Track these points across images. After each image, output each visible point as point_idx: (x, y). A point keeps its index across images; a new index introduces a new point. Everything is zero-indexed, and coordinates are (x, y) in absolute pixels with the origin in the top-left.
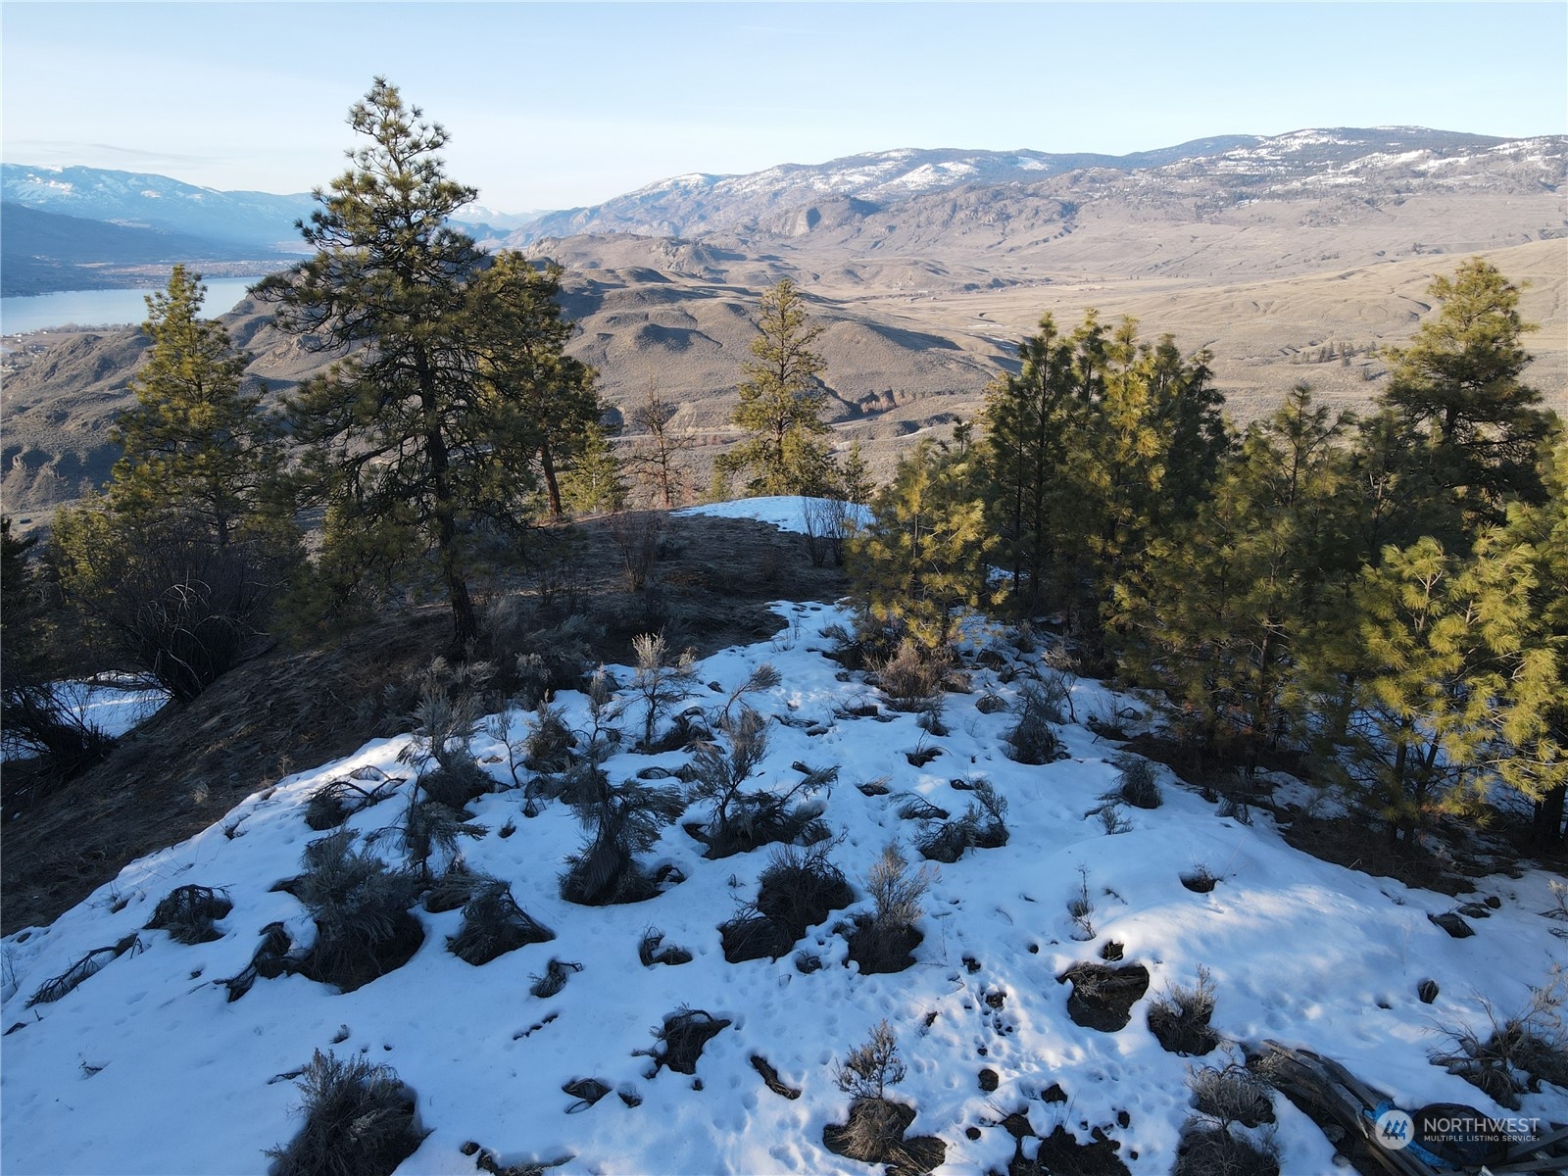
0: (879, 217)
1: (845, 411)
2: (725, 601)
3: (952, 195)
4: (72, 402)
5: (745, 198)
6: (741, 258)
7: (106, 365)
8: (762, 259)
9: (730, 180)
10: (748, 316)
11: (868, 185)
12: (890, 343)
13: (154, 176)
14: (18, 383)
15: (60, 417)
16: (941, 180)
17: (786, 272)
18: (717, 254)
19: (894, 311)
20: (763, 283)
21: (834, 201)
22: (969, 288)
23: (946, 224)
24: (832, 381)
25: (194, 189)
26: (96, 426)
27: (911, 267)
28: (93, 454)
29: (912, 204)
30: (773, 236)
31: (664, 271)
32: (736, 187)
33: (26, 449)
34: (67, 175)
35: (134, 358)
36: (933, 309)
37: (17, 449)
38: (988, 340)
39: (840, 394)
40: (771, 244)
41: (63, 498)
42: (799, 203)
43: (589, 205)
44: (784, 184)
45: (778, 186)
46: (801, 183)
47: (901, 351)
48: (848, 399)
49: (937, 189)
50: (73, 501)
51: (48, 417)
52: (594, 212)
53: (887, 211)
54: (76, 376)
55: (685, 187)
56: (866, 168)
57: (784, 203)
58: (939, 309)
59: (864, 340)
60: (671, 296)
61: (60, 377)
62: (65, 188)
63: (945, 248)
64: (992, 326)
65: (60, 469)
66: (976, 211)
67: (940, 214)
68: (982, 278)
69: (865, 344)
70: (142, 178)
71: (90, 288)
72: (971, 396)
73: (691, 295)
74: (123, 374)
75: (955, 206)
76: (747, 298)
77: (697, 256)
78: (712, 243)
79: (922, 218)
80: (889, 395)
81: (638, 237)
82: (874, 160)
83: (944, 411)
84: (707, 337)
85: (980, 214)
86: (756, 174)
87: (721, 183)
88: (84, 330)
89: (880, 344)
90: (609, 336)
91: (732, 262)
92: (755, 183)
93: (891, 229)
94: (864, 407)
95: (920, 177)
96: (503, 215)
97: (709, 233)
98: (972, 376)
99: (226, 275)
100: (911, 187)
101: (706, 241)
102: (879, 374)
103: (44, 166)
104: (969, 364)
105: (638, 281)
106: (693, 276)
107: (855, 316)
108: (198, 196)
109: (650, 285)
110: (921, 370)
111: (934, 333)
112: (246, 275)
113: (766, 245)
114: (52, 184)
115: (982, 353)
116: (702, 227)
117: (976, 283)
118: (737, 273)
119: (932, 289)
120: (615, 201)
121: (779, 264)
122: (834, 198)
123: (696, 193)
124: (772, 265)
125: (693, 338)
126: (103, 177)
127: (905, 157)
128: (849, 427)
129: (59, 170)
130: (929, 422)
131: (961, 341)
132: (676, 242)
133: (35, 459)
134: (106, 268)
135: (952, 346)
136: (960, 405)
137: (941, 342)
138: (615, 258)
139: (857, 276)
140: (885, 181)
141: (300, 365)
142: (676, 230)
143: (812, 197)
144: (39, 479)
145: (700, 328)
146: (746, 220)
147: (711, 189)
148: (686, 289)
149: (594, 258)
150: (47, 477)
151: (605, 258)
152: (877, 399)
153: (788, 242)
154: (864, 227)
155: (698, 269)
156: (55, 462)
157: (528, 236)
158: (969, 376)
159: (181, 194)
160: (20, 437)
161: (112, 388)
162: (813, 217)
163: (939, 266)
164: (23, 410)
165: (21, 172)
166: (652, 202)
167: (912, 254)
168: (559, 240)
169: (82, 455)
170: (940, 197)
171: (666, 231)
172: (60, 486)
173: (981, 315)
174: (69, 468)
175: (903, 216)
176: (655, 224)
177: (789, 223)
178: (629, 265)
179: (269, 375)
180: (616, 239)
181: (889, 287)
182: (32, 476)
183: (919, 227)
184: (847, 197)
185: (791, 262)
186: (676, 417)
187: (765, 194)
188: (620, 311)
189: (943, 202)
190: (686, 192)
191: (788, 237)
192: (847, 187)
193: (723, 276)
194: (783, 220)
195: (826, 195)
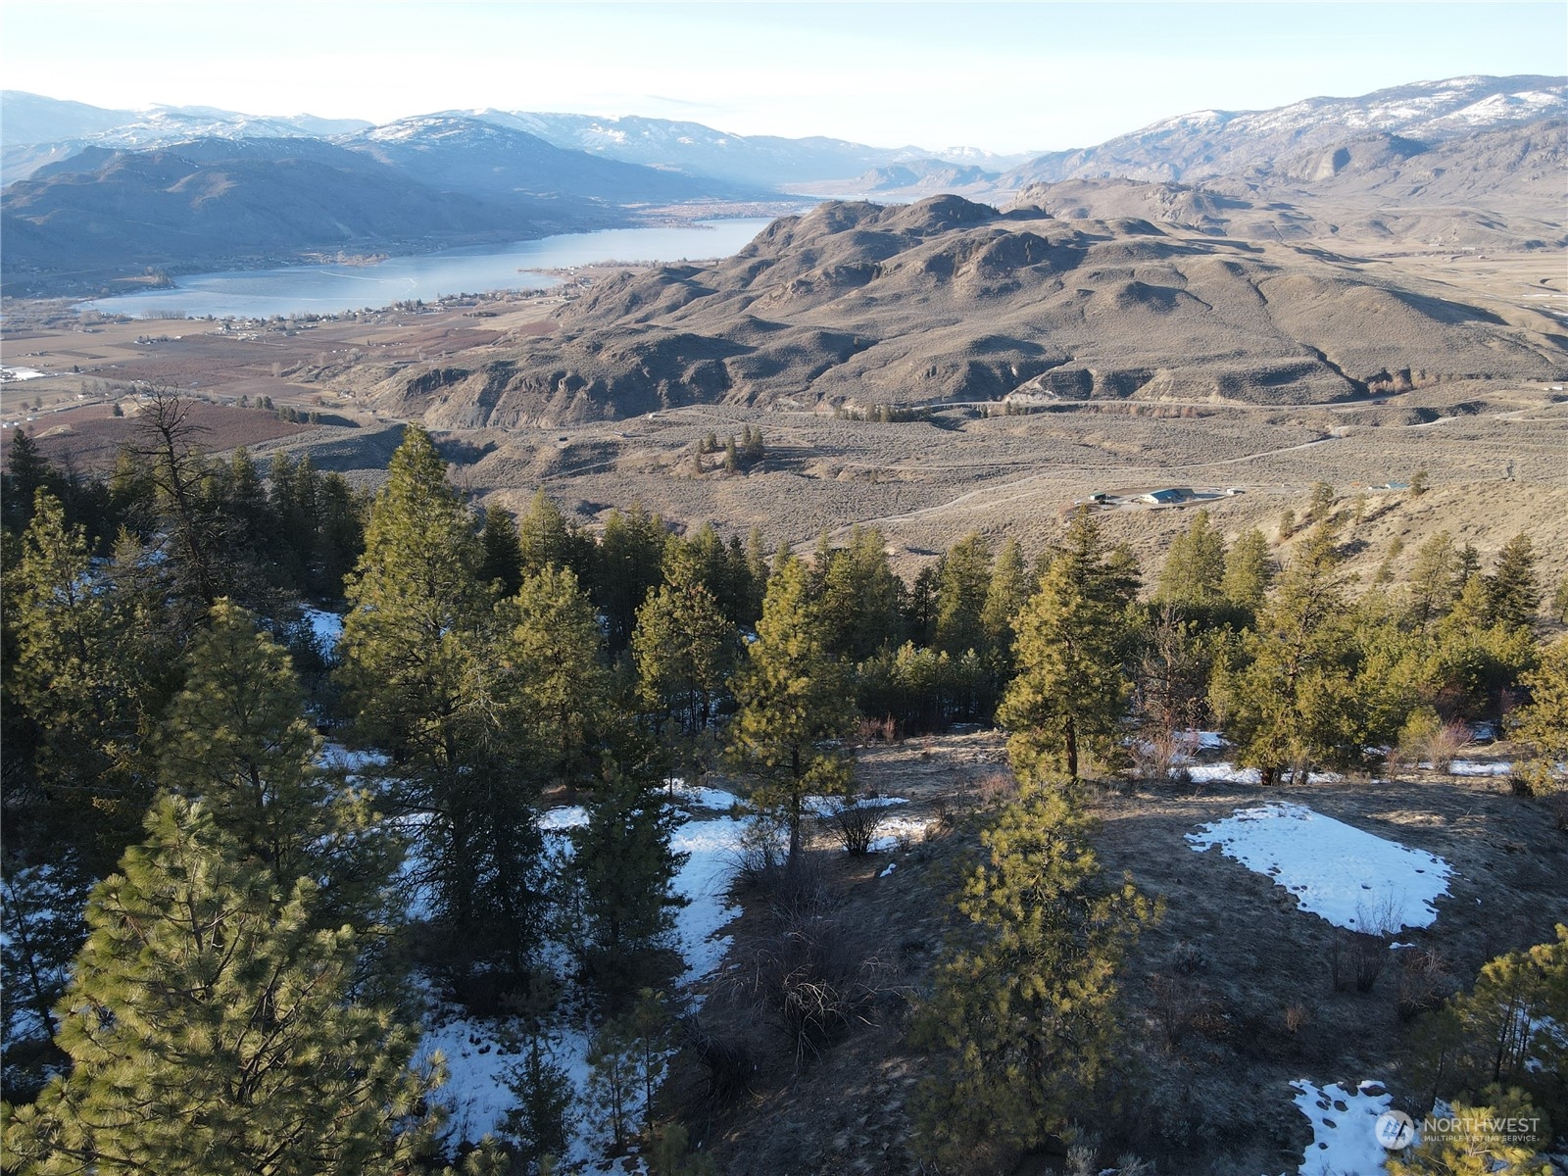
0: (1425, 158)
1: (1348, 390)
3: (1526, 132)
4: (607, 335)
5: (1262, 136)
6: (1247, 206)
7: (635, 300)
8: (1273, 207)
9: (1246, 117)
10: (1246, 276)
11: (1417, 120)
12: (1416, 313)
13: (690, 124)
14: (568, 313)
15: (597, 348)
16: (1513, 114)
17: (1298, 223)
18: (1220, 201)
19: (1427, 274)
20: (1268, 235)
21: (1369, 140)
22: (1531, 245)
23: (1512, 167)
24: (1337, 355)
25: (721, 135)
26: (623, 357)
27: (1458, 219)
28: (617, 383)
29: (1471, 142)
30: (1288, 180)
31: (1159, 221)
32: (1253, 124)
33: (569, 374)
34: (625, 124)
35: (657, 294)
36: (1479, 272)
37: (562, 374)
38: (1548, 315)
39: (1344, 370)
40: (1285, 189)
41: (591, 419)
42: (1327, 142)
43: (1085, 146)
44: (1311, 120)
45: (1303, 123)
46: (1331, 119)
47: (1428, 324)
48: (1352, 376)
49: (1507, 125)
50: (598, 423)
51: (588, 347)
52: (1090, 153)
53: (1436, 151)
54: (611, 310)
55: (1195, 125)
56: (1417, 100)
57: (1307, 142)
58: (1486, 271)
59: (1384, 309)
60: (1163, 251)
61: (599, 310)
62: (619, 137)
63: (1506, 196)
64: (1556, 296)
65: (592, 393)
66: (1555, 152)
67: (1507, 155)
68: (1551, 234)
69: (1385, 314)
70: (680, 125)
71: (628, 227)
72: (1514, 382)
73: (1184, 250)
74: (647, 309)
75: (1527, 145)
76: (1248, 255)
77: (1197, 203)
78: (1216, 189)
79: (1481, 160)
80: (1406, 375)
81: (1133, 183)
82: (1429, 91)
83: (1475, 398)
84: (1196, 298)
85: (1560, 155)
86: (1277, 110)
87: (1236, 120)
88: (621, 265)
89: (1402, 314)
90: (1089, 293)
91: (1236, 211)
92: (1275, 119)
93: (1439, 172)
94: (1372, 387)
95: (1486, 110)
96: (995, 157)
97: (1214, 176)
98: (1519, 357)
99: (738, 216)
100: (1473, 121)
101: (1209, 186)
102: (1397, 349)
103: (606, 116)
104: (1517, 343)
105: (1128, 233)
106: (1189, 228)
107: (1376, 279)
108: (722, 141)
109: (1140, 238)
110: (1452, 347)
111: (1475, 303)
113: (1279, 191)
114: (610, 132)
115: (1537, 330)
116: (1207, 170)
117: (1542, 239)
118: (1239, 223)
119: (1482, 245)
120: (1115, 142)
121: (1290, 213)
122: (1369, 136)
123: (1205, 131)
124: (1283, 215)
125: (1178, 297)
126: (650, 125)
127: (1469, 86)
128: (1349, 410)
129: (617, 119)
130: (1453, 411)
131: (1509, 314)
132: (1174, 188)
133: (575, 383)
134: (644, 208)
135: (1497, 320)
136: (1495, 393)
137: (1482, 315)
138: (1106, 207)
139: (1385, 229)
140: (1440, 114)
141: (792, 307)
142: (1177, 173)
143: (1343, 135)
144: (575, 400)
145: (1190, 288)
146: (1259, 162)
147: (1224, 127)
148: (1179, 244)
149: (1083, 205)
150: (582, 399)
151: (1096, 204)
152: (1389, 378)
153: (1306, 188)
154: (1403, 170)
155: (1195, 220)
156: (589, 387)
157: (1019, 179)
158: (1515, 358)
159: (709, 140)
160: (566, 363)
161: (637, 322)
162: (1341, 159)
163: (1495, 218)
164: (571, 339)
165: (588, 121)
166: (1155, 143)
167: (1462, 202)
168: (1050, 185)
169: (609, 382)
170: (1509, 135)
171: (1165, 175)
172: (590, 408)
173: (1543, 281)
174: (598, 393)
175: (1456, 157)
176: (1154, 166)
177: (1310, 166)
178: (1120, 215)
179: (763, 317)
180: (1110, 184)
181: (1425, 242)
182: (571, 398)
183: (1475, 170)
184: (1387, 135)
185: (1306, 211)
186: (1151, 384)
187: (1286, 132)
188: (1104, 266)
189: (1513, 140)
190: (1194, 131)
191: (1305, 182)
192: (1389, 123)
193: (1223, 227)
194: (1303, 162)
195: (1361, 132)
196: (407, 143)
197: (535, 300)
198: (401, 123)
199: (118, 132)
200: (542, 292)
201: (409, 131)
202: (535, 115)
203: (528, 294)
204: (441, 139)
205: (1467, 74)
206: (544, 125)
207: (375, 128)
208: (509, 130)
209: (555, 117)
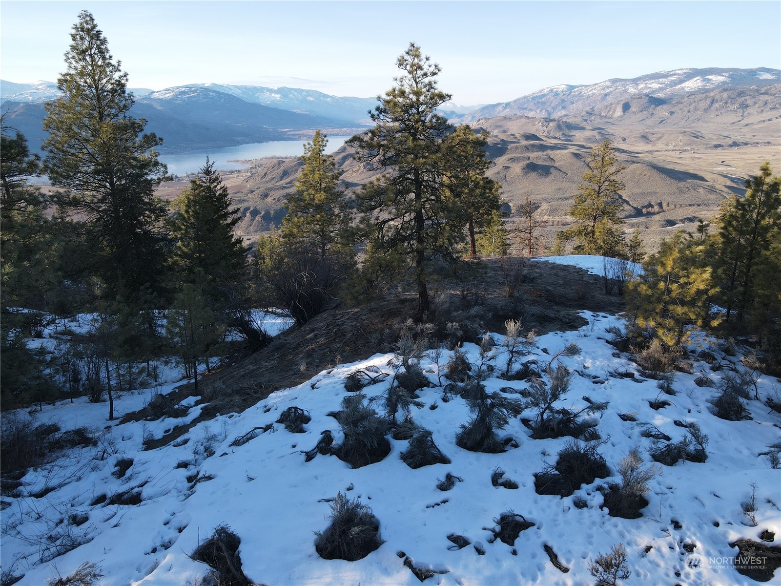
0: (665, 107)
1: (633, 212)
2: (555, 307)
3: (712, 94)
4: (271, 189)
5: (589, 97)
6: (583, 129)
7: (285, 174)
8: (595, 129)
9: (581, 88)
10: (583, 159)
11: (661, 89)
12: (664, 176)
13: (312, 91)
14: (252, 180)
15: (266, 196)
17: (607, 136)
18: (570, 127)
19: (668, 159)
20: (594, 142)
21: (639, 98)
22: (717, 146)
23: (706, 110)
24: (627, 196)
25: (328, 96)
26: (279, 200)
27: (682, 135)
28: (276, 212)
29: (687, 99)
30: (602, 117)
31: (540, 135)
32: (584, 91)
33: (252, 209)
34: (280, 91)
35: (296, 171)
36: (692, 158)
37: (248, 209)
38: (725, 176)
39: (631, 203)
40: (600, 121)
41: (263, 230)
42: (619, 99)
43: (505, 101)
44: (611, 89)
45: (607, 91)
46: (621, 89)
47: (670, 181)
48: (635, 206)
49: (703, 91)
50: (266, 232)
51: (261, 195)
52: (508, 105)
53: (670, 103)
54: (273, 178)
55: (557, 91)
56: (661, 80)
57: (610, 99)
58: (696, 158)
59: (649, 174)
60: (543, 148)
61: (267, 178)
62: (278, 96)
63: (704, 124)
64: (729, 168)
65: (263, 218)
66: (726, 103)
67: (703, 105)
68: (725, 141)
69: (649, 176)
70: (307, 91)
71: (282, 140)
72: (711, 208)
73: (554, 148)
74: (291, 177)
75: (713, 100)
76: (584, 150)
77: (559, 127)
78: (568, 121)
79: (692, 107)
80: (660, 205)
81: (528, 118)
82: (666, 75)
83: (693, 215)
84: (560, 170)
85: (729, 105)
86: (595, 85)
87: (576, 89)
88: (278, 158)
89: (657, 177)
90: (509, 167)
91: (578, 131)
92: (594, 89)
93: (672, 113)
94: (644, 210)
95: (693, 84)
96: (462, 107)
97: (566, 115)
98: (713, 196)
99: (337, 135)
100: (687, 90)
101: (564, 120)
102: (655, 193)
103: (271, 87)
104: (712, 190)
105: (526, 140)
106: (555, 138)
107: (644, 161)
109: (532, 142)
110: (681, 192)
111: (691, 172)
112: (345, 135)
113: (597, 122)
114: (273, 95)
115: (721, 184)
116: (563, 112)
117: (721, 144)
118: (579, 137)
119: (693, 147)
120: (519, 100)
121: (603, 132)
122: (639, 97)
123: (562, 94)
124: (600, 133)
125: (552, 170)
126: (293, 92)
127: (685, 73)
128: (634, 221)
130: (683, 221)
131: (708, 177)
132: (548, 120)
133: (255, 213)
134: (290, 131)
135: (702, 179)
136: (703, 213)
137: (695, 177)
138: (516, 128)
139: (648, 139)
140: (671, 86)
141: (363, 176)
142: (549, 114)
143: (626, 96)
144: (255, 221)
145: (556, 165)
146: (588, 109)
147: (571, 92)
148: (551, 145)
149: (505, 128)
150: (258, 221)
151: (511, 128)
152: (652, 206)
153: (610, 121)
154: (655, 112)
155: (559, 134)
156: (262, 215)
157: (474, 117)
158: (711, 196)
159: (322, 99)
160: (250, 203)
161: (286, 184)
162: (626, 107)
163: (699, 134)
164: (252, 192)
165: (262, 90)
166: (538, 100)
167: (684, 127)
168: (489, 119)
169: (272, 212)
170: (704, 95)
171: (544, 114)
172: (262, 225)
173: (723, 162)
174: (267, 218)
175: (680, 106)
176: (538, 111)
177: (612, 110)
178: (522, 132)
179: (349, 180)
180: (517, 118)
181: (667, 145)
182: (253, 220)
183: (689, 112)
184: (647, 95)
185: (611, 131)
186: (539, 210)
187: (600, 95)
188: (515, 155)
189: (706, 97)
190: (557, 94)
191: (610, 118)
192: (648, 91)
193: (572, 138)
194: (608, 109)
195: (635, 95)
196: (170, 99)
197: (235, 175)
198: (168, 90)
199: (22, 94)
200: (239, 171)
201: (172, 94)
202: (235, 86)
203: (232, 172)
204: (188, 98)
205: (684, 68)
206: (240, 91)
207: (154, 92)
208: (222, 93)
209: (245, 87)
